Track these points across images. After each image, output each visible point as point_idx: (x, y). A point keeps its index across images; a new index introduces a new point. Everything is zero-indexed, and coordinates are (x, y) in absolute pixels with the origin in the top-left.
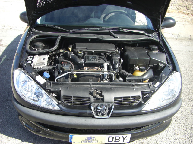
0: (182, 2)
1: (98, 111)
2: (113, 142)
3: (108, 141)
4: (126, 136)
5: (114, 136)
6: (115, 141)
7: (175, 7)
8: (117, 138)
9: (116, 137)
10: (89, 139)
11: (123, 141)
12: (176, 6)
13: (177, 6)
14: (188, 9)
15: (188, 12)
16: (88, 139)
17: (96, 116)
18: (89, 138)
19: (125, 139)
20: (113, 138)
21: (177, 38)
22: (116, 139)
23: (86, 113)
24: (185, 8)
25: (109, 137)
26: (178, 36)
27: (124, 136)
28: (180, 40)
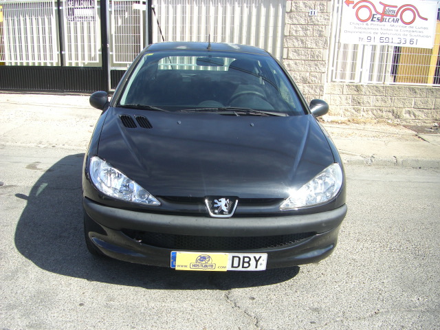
0: (383, 103)
1: (216, 206)
2: (240, 269)
3: (233, 267)
4: (260, 257)
5: (241, 255)
6: (243, 267)
7: (370, 113)
8: (247, 260)
9: (244, 257)
10: (203, 261)
11: (256, 267)
12: (372, 110)
13: (375, 112)
14: (397, 117)
15: (396, 121)
16: (200, 260)
17: (212, 214)
18: (201, 258)
19: (259, 263)
20: (240, 259)
21: (370, 162)
22: (244, 262)
23: (198, 210)
24: (390, 114)
25: (233, 257)
26: (372, 159)
27: (257, 256)
28: (377, 167)
